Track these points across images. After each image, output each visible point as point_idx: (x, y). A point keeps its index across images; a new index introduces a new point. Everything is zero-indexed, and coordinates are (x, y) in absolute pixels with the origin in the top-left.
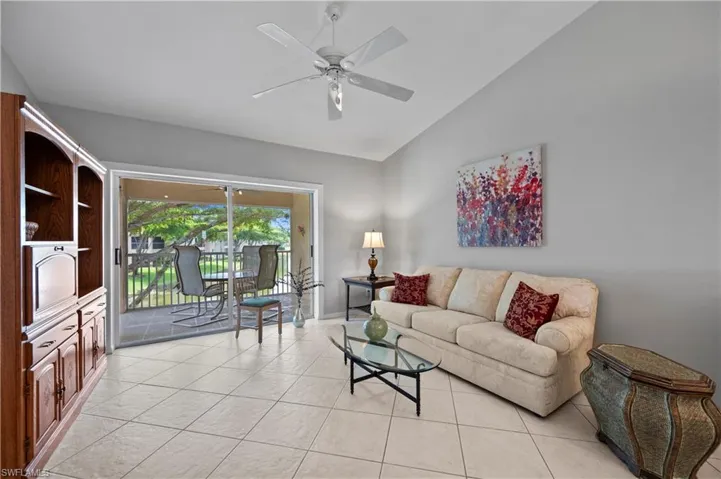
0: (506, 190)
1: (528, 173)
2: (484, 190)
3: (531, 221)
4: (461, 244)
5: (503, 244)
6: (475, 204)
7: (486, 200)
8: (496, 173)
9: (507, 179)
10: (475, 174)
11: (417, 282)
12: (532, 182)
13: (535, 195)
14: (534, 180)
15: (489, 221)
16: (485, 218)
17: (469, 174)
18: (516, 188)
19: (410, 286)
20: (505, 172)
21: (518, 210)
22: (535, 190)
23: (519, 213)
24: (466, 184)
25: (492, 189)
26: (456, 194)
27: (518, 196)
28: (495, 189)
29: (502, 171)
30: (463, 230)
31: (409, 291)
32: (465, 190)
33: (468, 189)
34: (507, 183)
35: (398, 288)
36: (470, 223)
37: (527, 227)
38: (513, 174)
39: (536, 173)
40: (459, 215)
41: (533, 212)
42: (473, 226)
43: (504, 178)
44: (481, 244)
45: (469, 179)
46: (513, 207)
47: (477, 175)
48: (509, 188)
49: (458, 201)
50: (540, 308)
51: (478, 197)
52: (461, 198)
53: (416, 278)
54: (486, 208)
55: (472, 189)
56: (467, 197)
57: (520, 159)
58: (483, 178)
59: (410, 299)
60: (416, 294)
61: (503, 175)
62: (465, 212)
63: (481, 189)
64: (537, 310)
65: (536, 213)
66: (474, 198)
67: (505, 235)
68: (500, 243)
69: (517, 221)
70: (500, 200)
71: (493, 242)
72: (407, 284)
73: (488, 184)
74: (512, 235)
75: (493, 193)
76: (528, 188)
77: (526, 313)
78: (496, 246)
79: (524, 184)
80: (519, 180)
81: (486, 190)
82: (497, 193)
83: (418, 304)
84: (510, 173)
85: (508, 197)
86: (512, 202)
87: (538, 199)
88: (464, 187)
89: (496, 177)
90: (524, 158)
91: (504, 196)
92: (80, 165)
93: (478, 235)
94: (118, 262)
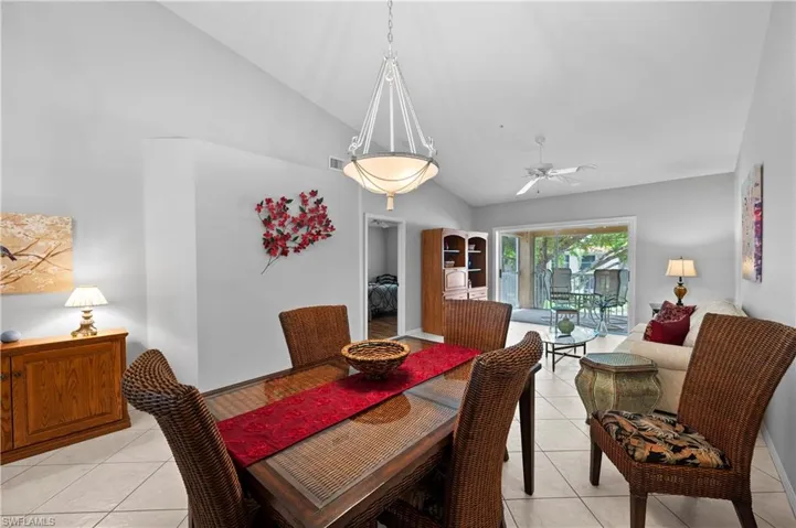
92: (469, 238)
94: (500, 276)
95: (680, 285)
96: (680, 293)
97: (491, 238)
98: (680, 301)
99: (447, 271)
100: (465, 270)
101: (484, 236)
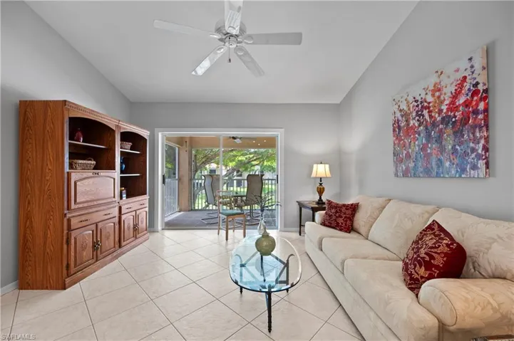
0: (440, 111)
1: (467, 86)
2: (417, 115)
3: (472, 145)
4: (396, 175)
5: (438, 175)
6: (410, 130)
7: (419, 126)
8: (430, 94)
9: (442, 98)
10: (408, 99)
11: (343, 209)
12: (472, 96)
13: (476, 112)
14: (476, 93)
15: (424, 148)
16: (419, 146)
17: (403, 100)
18: (453, 107)
19: (337, 212)
20: (439, 90)
21: (455, 133)
22: (477, 105)
23: (456, 137)
24: (401, 111)
25: (425, 112)
26: (391, 123)
27: (455, 117)
28: (430, 112)
29: (437, 89)
30: (398, 159)
31: (334, 217)
32: (400, 118)
33: (402, 116)
34: (442, 102)
35: (326, 213)
36: (405, 152)
37: (466, 154)
38: (449, 90)
39: (477, 83)
40: (395, 144)
41: (474, 134)
42: (408, 156)
43: (439, 97)
44: (415, 176)
45: (404, 106)
46: (449, 130)
47: (411, 99)
48: (444, 108)
49: (394, 130)
50: (432, 257)
51: (412, 123)
52: (397, 127)
53: (344, 205)
54: (419, 135)
55: (406, 115)
56: (402, 125)
57: (457, 71)
58: (416, 101)
59: (334, 224)
60: (340, 221)
61: (437, 94)
62: (400, 140)
63: (414, 114)
64: (427, 259)
65: (478, 135)
66: (408, 125)
67: (440, 163)
68: (434, 173)
69: (454, 147)
70: (434, 124)
71: (428, 173)
72: (333, 211)
73: (422, 106)
74: (447, 164)
75: (427, 117)
76: (467, 104)
77: (416, 258)
78: (430, 176)
79: (462, 100)
80: (455, 96)
81: (420, 115)
82: (431, 117)
83: (341, 230)
84: (445, 90)
85: (443, 119)
86: (447, 125)
87: (481, 116)
88: (398, 114)
89: (429, 98)
90: (462, 68)
91: (439, 119)
92: (122, 131)
93: (412, 165)
94: (164, 182)
95: (321, 184)
96: (321, 191)
97: (153, 136)
98: (320, 198)
99: (74, 176)
100: (117, 174)
101: (144, 133)
